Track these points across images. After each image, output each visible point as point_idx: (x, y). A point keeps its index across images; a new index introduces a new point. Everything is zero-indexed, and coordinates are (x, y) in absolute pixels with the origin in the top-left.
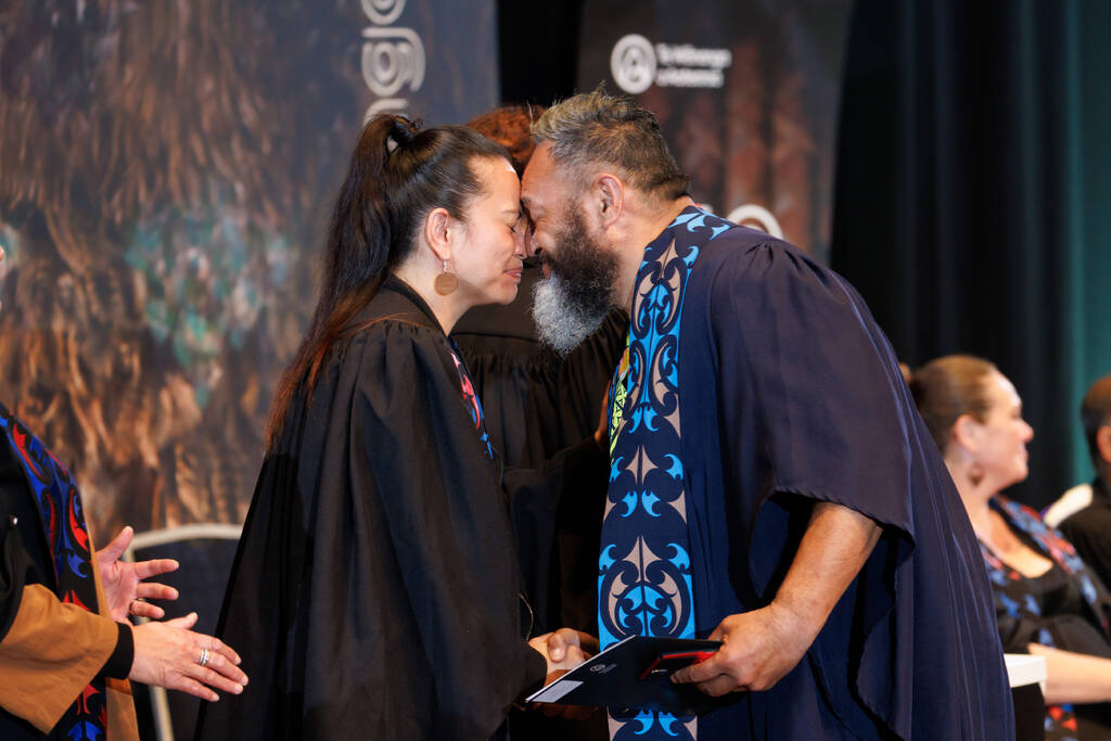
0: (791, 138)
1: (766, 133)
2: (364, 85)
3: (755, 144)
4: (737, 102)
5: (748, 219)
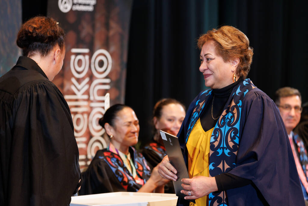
0: (115, 28)
1: (107, 26)
3: (103, 30)
4: (98, 16)
5: (101, 54)
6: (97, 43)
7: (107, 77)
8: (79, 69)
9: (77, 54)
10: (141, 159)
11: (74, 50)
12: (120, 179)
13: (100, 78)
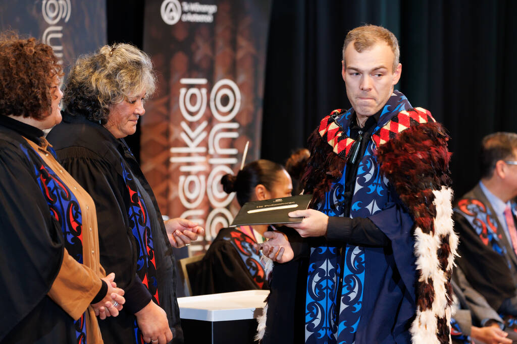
0: (245, 47)
1: (234, 45)
2: (43, 19)
3: (228, 50)
4: (220, 29)
5: (224, 85)
6: (219, 70)
7: (233, 121)
8: (193, 109)
9: (190, 86)
11: (185, 81)
12: (253, 272)
13: (223, 122)
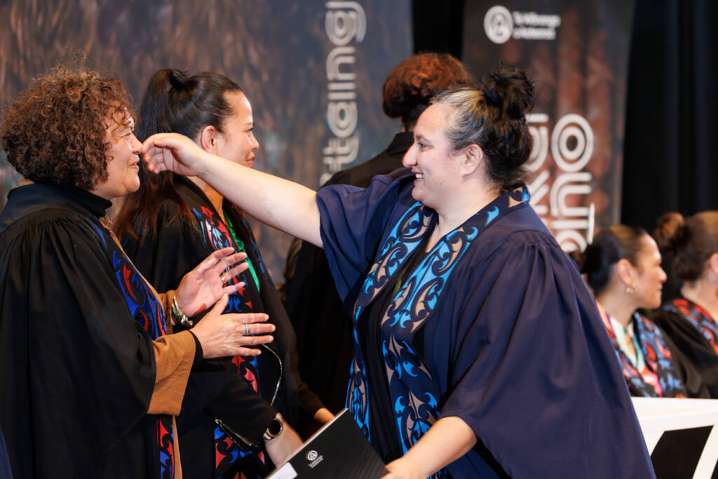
0: (599, 72)
1: (583, 69)
2: (327, 38)
3: (576, 76)
4: (564, 48)
6: (564, 102)
10: (651, 336)
